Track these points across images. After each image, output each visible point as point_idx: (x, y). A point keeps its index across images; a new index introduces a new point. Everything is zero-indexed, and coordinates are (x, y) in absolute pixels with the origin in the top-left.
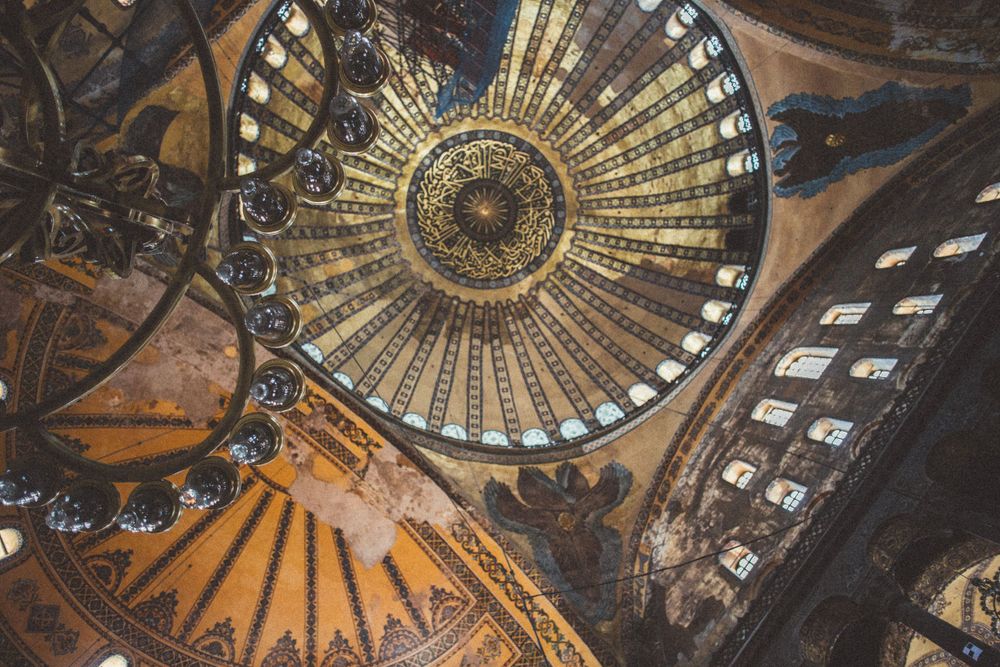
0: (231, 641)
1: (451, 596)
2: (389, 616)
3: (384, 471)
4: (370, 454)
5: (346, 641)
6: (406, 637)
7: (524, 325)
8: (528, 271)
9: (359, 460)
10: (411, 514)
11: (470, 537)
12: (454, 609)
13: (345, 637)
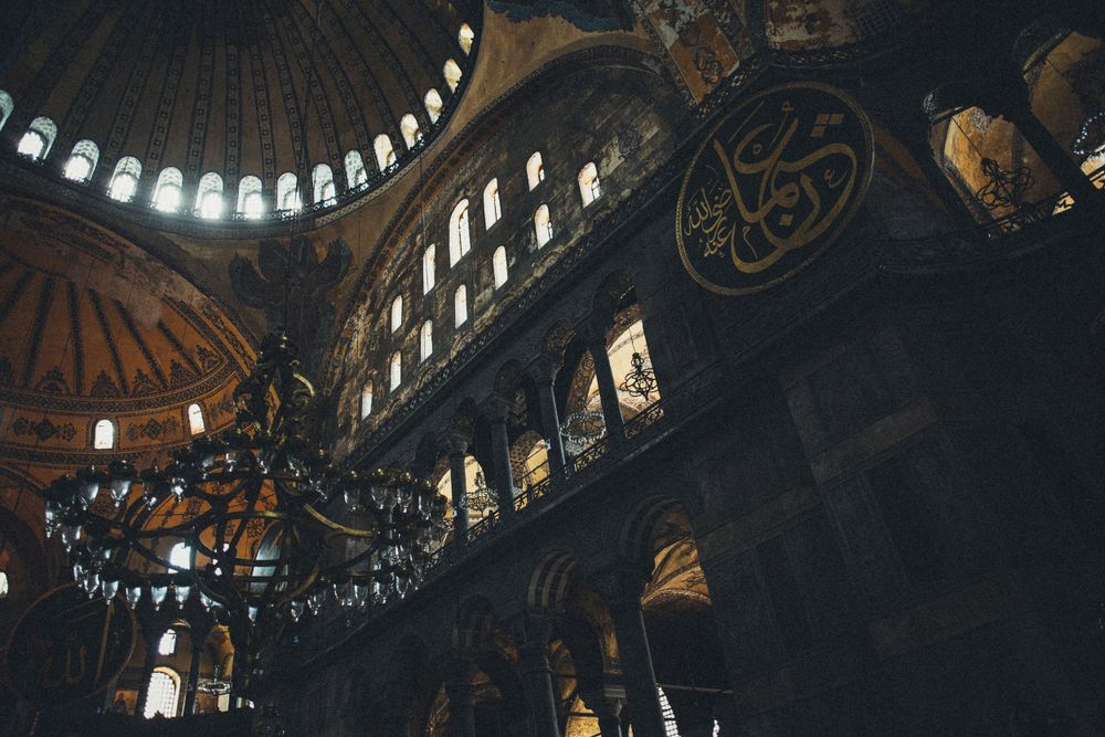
0: (64, 382)
1: (211, 354)
2: (172, 361)
3: (138, 264)
4: (122, 252)
5: (146, 376)
6: (187, 375)
9: (114, 255)
10: (169, 295)
11: (216, 317)
12: (215, 362)
13: (144, 373)
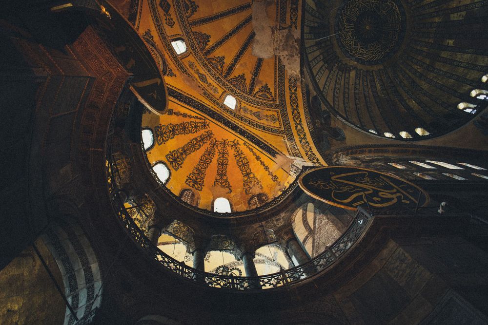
0: (192, 13)
1: (271, 94)
2: (244, 74)
3: (289, 37)
4: (291, 26)
5: (224, 63)
6: (243, 86)
7: (338, 72)
8: (358, 60)
9: (285, 23)
10: (282, 58)
11: (294, 86)
12: (267, 98)
13: (225, 61)
